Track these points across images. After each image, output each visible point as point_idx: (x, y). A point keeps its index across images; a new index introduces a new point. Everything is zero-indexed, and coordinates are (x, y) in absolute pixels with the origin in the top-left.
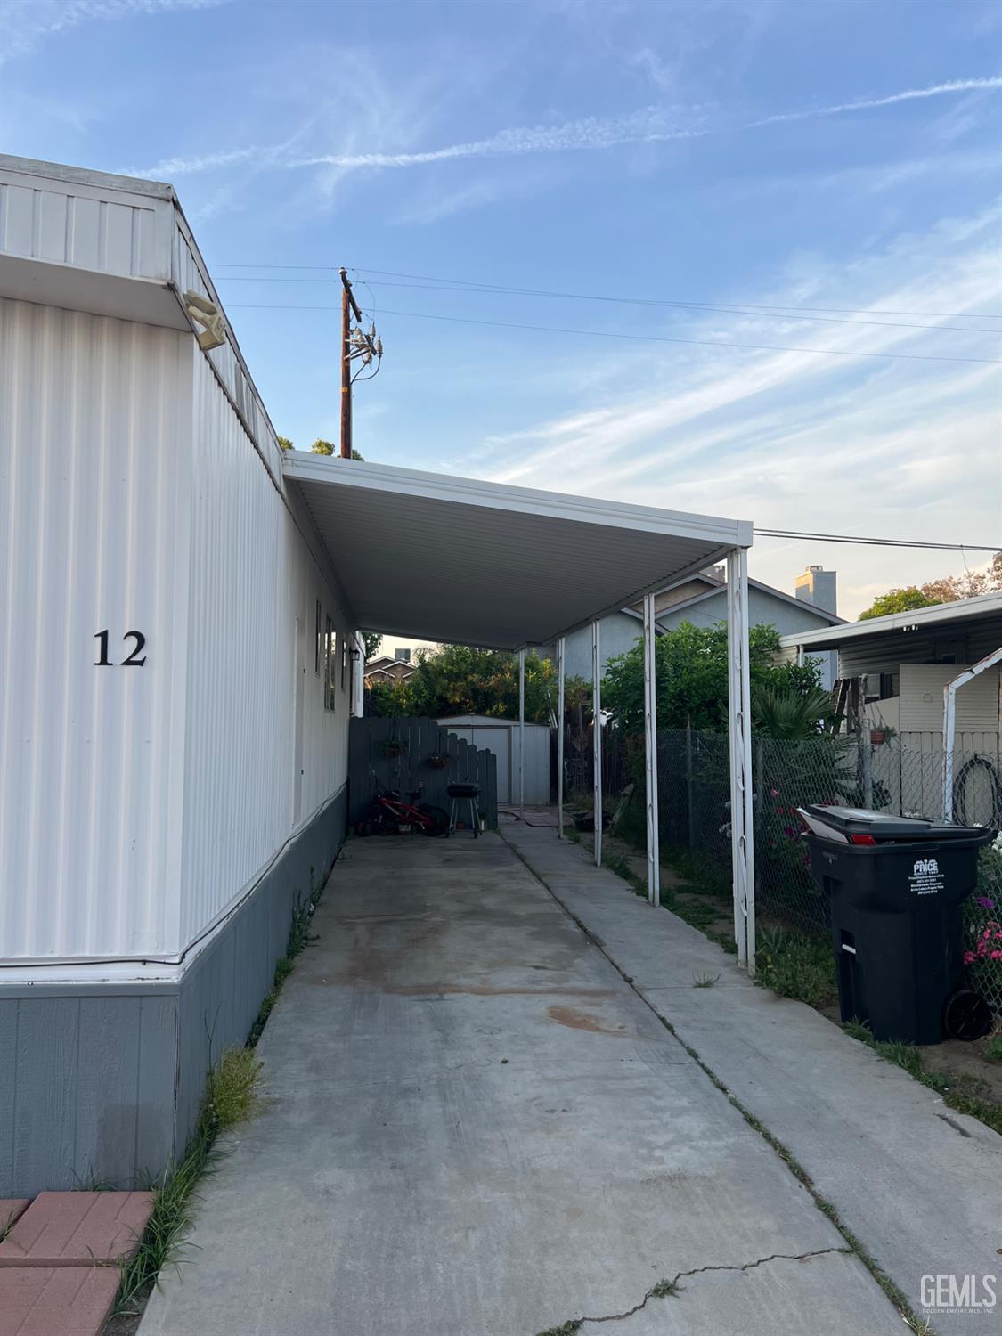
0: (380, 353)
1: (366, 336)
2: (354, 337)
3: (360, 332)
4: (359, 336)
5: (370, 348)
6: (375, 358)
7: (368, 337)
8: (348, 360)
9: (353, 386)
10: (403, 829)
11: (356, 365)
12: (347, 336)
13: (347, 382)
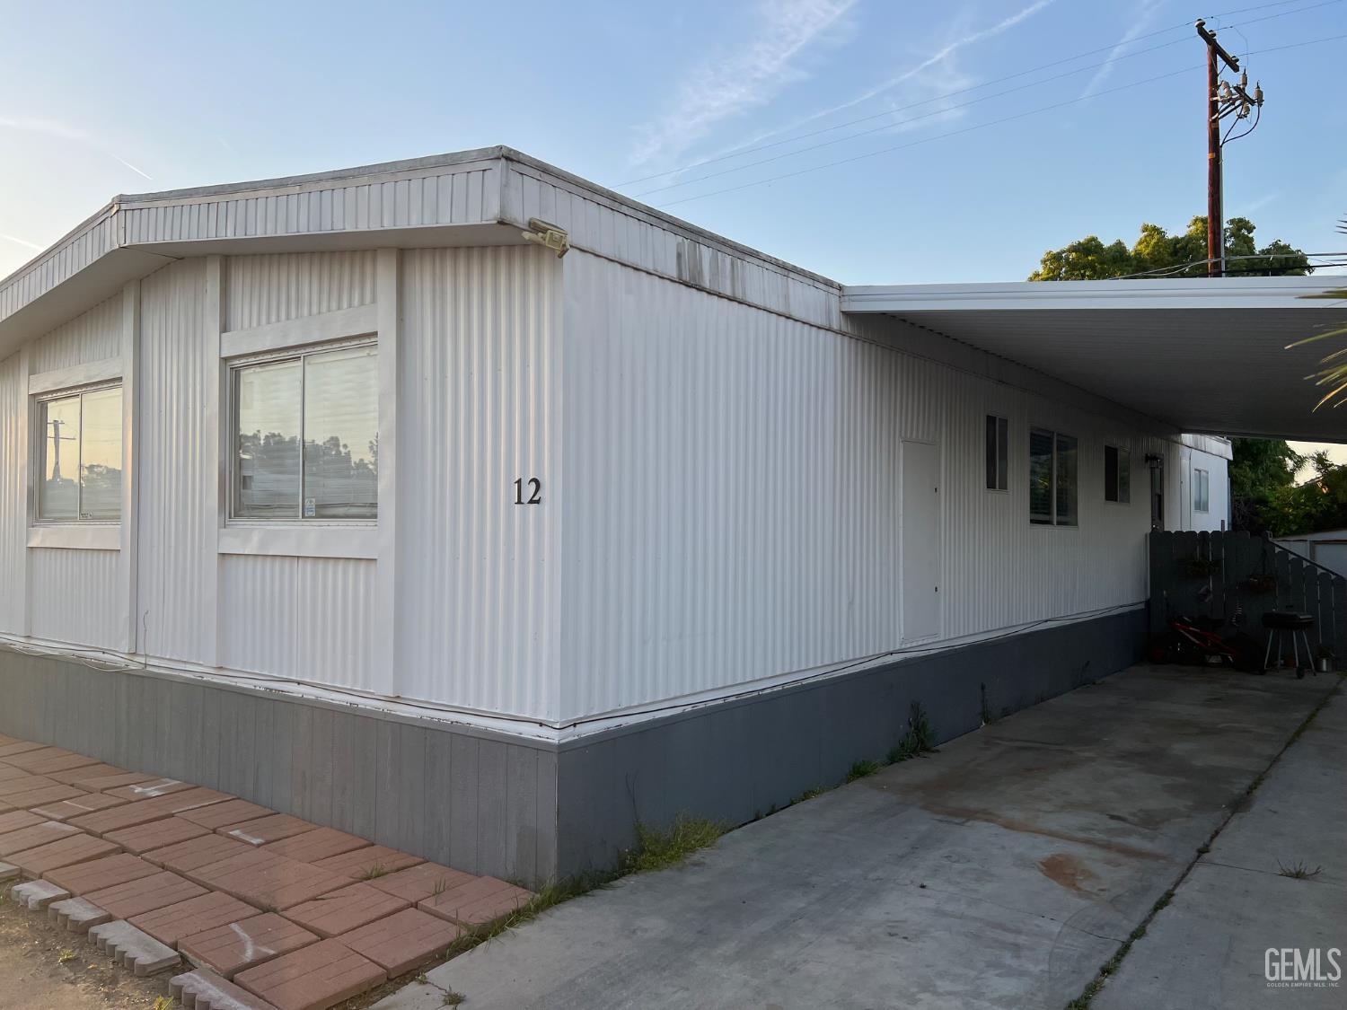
0: (1260, 101)
1: (1234, 88)
2: (1222, 92)
3: (1227, 85)
4: (1226, 90)
5: (1245, 100)
6: (1254, 109)
7: (1237, 88)
8: (1215, 121)
9: (1225, 151)
10: (1213, 660)
11: (1224, 125)
12: (1213, 94)
13: (1215, 146)
